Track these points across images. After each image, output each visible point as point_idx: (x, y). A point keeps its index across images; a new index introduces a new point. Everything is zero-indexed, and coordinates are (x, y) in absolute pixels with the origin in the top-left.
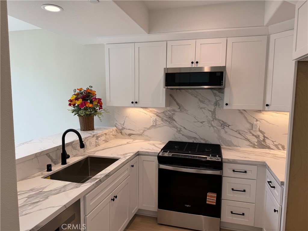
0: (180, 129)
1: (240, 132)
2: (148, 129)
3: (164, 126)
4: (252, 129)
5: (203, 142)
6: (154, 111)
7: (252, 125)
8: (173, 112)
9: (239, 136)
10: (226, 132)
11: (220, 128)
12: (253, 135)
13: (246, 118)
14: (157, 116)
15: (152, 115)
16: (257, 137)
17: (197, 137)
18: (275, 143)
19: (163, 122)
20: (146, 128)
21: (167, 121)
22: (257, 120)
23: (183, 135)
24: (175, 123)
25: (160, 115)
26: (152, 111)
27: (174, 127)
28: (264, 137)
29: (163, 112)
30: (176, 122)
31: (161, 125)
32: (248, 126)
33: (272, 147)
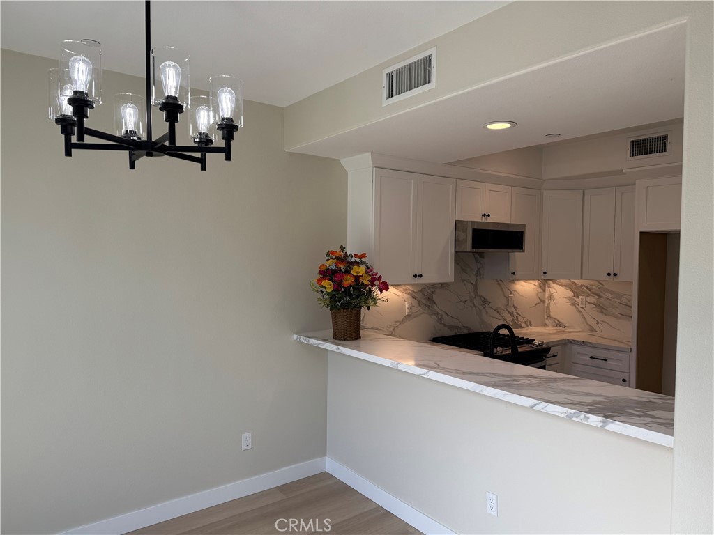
0: (442, 315)
1: (499, 311)
2: (401, 323)
3: (421, 314)
4: (508, 305)
5: (466, 332)
6: (409, 290)
7: (508, 299)
8: (432, 290)
9: (497, 316)
10: (487, 313)
11: (481, 307)
12: (509, 312)
13: (503, 291)
14: (413, 297)
15: (406, 296)
16: (512, 314)
17: (460, 325)
18: (525, 320)
19: (420, 308)
20: (396, 322)
21: (425, 305)
22: (511, 294)
23: (445, 325)
24: (435, 307)
25: (416, 295)
26: (406, 290)
27: (435, 314)
28: (517, 313)
29: (421, 291)
30: (436, 305)
31: (418, 313)
32: (504, 301)
33: (523, 325)
